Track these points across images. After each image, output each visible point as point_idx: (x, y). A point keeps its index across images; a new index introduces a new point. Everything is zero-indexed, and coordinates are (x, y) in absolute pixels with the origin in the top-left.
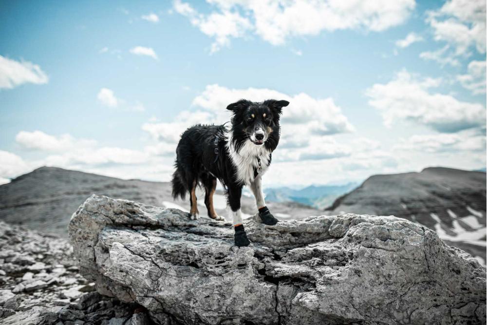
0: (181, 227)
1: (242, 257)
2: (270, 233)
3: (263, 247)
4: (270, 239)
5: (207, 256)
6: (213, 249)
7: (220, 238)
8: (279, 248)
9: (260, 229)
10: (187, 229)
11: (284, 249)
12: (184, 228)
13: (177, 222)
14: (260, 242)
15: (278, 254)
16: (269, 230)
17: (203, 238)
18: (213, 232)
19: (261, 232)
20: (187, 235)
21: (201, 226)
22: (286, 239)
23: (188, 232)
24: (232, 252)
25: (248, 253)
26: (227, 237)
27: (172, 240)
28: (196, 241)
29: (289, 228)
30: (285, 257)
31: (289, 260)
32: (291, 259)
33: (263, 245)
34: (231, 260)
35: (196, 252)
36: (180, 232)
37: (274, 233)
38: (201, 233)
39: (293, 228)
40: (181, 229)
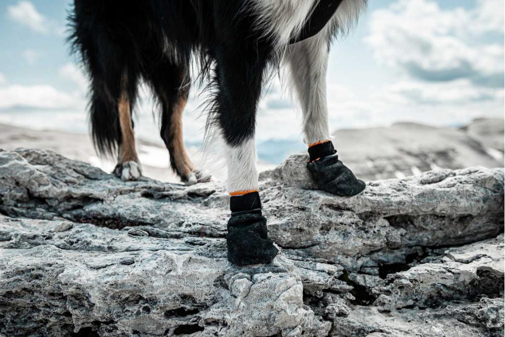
0: (55, 203)
1: (265, 314)
2: (333, 219)
3: (319, 266)
4: (333, 237)
5: (135, 308)
6: (158, 283)
7: (177, 237)
8: (360, 262)
9: (303, 209)
10: (75, 208)
11: (371, 263)
12: (63, 206)
13: (42, 189)
14: (303, 248)
15: (362, 283)
16: (330, 211)
17: (123, 239)
18: (153, 216)
19: (308, 218)
20: (70, 228)
21: (119, 197)
22: (377, 234)
23: (78, 219)
24: (224, 293)
25: (289, 300)
26: (199, 233)
27: (17, 246)
28: (100, 249)
29: (390, 204)
30: (388, 293)
31: (401, 304)
32: (406, 300)
33: (316, 257)
34: (225, 325)
35: (95, 297)
36: (51, 219)
37: (346, 218)
38: (116, 222)
39: (400, 203)
40: (55, 211)
